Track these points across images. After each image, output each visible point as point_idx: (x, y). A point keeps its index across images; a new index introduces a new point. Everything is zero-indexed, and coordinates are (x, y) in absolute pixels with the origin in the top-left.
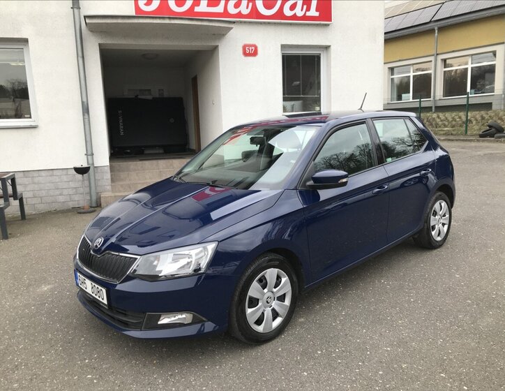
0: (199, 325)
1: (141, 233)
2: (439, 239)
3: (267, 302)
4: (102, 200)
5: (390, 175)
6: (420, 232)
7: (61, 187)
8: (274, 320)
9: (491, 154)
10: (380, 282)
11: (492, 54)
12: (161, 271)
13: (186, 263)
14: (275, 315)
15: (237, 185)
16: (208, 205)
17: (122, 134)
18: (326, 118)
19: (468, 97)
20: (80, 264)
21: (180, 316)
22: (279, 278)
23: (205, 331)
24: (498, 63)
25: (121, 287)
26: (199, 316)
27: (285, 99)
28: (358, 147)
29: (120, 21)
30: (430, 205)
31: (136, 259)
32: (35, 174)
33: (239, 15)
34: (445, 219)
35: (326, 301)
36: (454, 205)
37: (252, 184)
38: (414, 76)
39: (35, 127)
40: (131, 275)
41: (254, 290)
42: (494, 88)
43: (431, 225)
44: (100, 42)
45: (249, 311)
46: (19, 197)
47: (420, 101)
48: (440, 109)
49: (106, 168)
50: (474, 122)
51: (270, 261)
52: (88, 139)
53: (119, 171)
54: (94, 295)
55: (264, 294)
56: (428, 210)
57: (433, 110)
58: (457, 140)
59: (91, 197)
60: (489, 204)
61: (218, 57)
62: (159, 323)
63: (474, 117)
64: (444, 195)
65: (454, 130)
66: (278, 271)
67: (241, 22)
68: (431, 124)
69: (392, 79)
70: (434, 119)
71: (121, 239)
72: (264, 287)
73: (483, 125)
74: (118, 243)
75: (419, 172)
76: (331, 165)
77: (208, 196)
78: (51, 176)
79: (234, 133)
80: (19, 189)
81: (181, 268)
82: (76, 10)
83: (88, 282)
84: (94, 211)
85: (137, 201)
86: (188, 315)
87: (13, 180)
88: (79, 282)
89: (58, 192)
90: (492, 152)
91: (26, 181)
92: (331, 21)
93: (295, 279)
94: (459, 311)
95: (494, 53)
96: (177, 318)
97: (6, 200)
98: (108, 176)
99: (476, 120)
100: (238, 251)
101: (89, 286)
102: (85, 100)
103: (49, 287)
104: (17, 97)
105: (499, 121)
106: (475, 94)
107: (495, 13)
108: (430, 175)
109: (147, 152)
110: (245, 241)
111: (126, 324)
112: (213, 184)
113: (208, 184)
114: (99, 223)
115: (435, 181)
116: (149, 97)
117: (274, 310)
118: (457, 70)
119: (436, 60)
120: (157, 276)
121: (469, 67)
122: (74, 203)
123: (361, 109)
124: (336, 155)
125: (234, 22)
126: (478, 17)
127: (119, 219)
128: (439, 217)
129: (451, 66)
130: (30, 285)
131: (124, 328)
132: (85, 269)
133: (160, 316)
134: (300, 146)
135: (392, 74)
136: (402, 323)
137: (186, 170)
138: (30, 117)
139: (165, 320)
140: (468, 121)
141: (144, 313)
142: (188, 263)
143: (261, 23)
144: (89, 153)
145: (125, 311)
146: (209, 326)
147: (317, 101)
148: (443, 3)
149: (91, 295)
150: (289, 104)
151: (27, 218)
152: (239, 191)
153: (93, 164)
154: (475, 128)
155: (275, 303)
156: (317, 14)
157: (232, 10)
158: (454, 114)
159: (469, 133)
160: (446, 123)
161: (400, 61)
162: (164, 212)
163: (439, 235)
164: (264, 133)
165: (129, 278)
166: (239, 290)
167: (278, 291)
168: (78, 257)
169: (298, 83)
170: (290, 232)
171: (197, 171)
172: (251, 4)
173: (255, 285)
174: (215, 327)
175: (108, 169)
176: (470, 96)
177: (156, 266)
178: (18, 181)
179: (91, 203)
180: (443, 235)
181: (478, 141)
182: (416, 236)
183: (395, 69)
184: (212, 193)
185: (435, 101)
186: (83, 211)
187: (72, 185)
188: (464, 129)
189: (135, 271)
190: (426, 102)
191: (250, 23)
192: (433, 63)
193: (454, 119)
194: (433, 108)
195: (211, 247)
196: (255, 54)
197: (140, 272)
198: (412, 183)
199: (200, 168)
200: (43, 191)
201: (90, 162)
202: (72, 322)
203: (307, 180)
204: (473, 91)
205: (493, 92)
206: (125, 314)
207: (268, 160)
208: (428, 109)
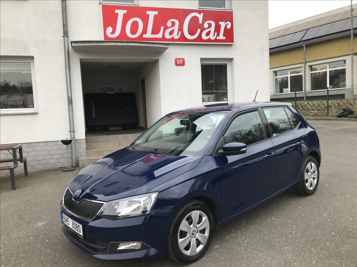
0: (146, 251)
1: (106, 186)
2: (311, 189)
3: (193, 234)
4: (80, 162)
5: (276, 145)
6: (297, 184)
7: (52, 154)
8: (197, 246)
9: (346, 129)
10: (271, 219)
11: (343, 62)
12: (120, 213)
13: (137, 207)
14: (198, 243)
15: (172, 152)
16: (152, 166)
17: (94, 117)
18: (231, 107)
19: (328, 91)
20: (64, 207)
21: (133, 244)
22: (201, 217)
23: (150, 255)
24: (348, 68)
25: (92, 224)
26: (146, 244)
27: (203, 94)
28: (254, 125)
29: (94, 44)
30: (304, 165)
31: (103, 204)
32: (35, 145)
33: (173, 39)
34: (314, 175)
35: (234, 233)
36: (321, 165)
37: (181, 152)
38: (291, 77)
39: (36, 114)
40: (99, 215)
41: (184, 226)
42: (345, 84)
43: (306, 179)
44: (80, 58)
45: (180, 240)
46: (24, 161)
47: (296, 93)
48: (309, 98)
49: (83, 140)
50: (333, 107)
51: (194, 205)
52: (71, 121)
53: (91, 142)
54: (74, 229)
55: (190, 228)
56: (303, 169)
57: (305, 99)
58: (322, 119)
59: (72, 160)
60: (345, 164)
61: (159, 67)
62: (118, 249)
63: (333, 104)
64: (313, 158)
65: (319, 113)
66: (200, 212)
67: (174, 44)
68: (304, 109)
69: (276, 79)
70: (305, 105)
71: (93, 190)
72: (190, 223)
73: (339, 109)
74: (91, 193)
75: (295, 142)
76: (236, 138)
77: (152, 159)
78: (46, 146)
79: (169, 117)
80: (24, 155)
81: (133, 210)
82: (66, 38)
83: (70, 220)
84: (74, 170)
85: (105, 163)
86: (138, 243)
87: (20, 149)
88: (64, 220)
89: (50, 157)
90: (347, 127)
91: (29, 149)
92: (233, 42)
93: (212, 218)
94: (327, 240)
95: (345, 61)
96: (130, 245)
97: (15, 163)
98: (84, 146)
99: (334, 106)
100: (172, 199)
101: (70, 223)
102: (70, 95)
103: (42, 223)
104: (24, 93)
105: (350, 107)
106: (333, 88)
107: (343, 35)
108: (303, 145)
109: (111, 129)
110: (177, 192)
111: (96, 250)
112: (156, 152)
113: (152, 152)
114: (78, 179)
115: (307, 149)
116: (113, 93)
117: (197, 240)
118: (319, 73)
119: (305, 66)
120: (117, 216)
121: (328, 70)
122: (61, 164)
123: (254, 101)
124: (239, 131)
125: (169, 44)
126: (333, 38)
127: (92, 176)
128: (311, 173)
129: (316, 70)
130: (30, 222)
131: (94, 253)
132: (68, 210)
133: (119, 244)
134: (214, 125)
135: (276, 75)
136: (287, 249)
137: (137, 143)
138: (33, 107)
139: (122, 247)
140: (328, 107)
141: (108, 242)
142: (138, 207)
143: (187, 44)
144: (72, 130)
145: (95, 240)
146: (153, 251)
147: (225, 95)
148: (308, 29)
149: (72, 229)
150: (206, 96)
151: (28, 174)
152: (173, 157)
153: (74, 138)
154: (334, 111)
155: (198, 235)
156: (224, 38)
157: (168, 36)
158: (319, 102)
159: (330, 114)
160: (314, 108)
161: (281, 67)
162: (123, 171)
163: (311, 186)
164: (189, 117)
165: (98, 218)
166: (173, 225)
167: (200, 227)
168: (63, 203)
169: (212, 81)
170: (208, 185)
171: (144, 143)
172: (180, 32)
173: (184, 222)
174: (157, 252)
175: (84, 141)
176: (329, 89)
177: (116, 209)
178: (23, 149)
179: (72, 164)
180: (314, 186)
181: (336, 120)
182: (295, 187)
183: (278, 72)
184: (155, 158)
185: (306, 93)
186: (66, 170)
187: (60, 152)
188: (327, 112)
189: (102, 212)
190: (299, 94)
191: (180, 44)
192: (303, 68)
193: (319, 105)
194: (305, 98)
195: (154, 196)
196: (183, 64)
197: (105, 213)
198: (292, 150)
199: (147, 141)
200: (40, 156)
201: (72, 136)
202: (58, 249)
203: (219, 149)
204: (331, 86)
205: (345, 87)
206: (95, 243)
207: (192, 135)
208: (301, 98)
